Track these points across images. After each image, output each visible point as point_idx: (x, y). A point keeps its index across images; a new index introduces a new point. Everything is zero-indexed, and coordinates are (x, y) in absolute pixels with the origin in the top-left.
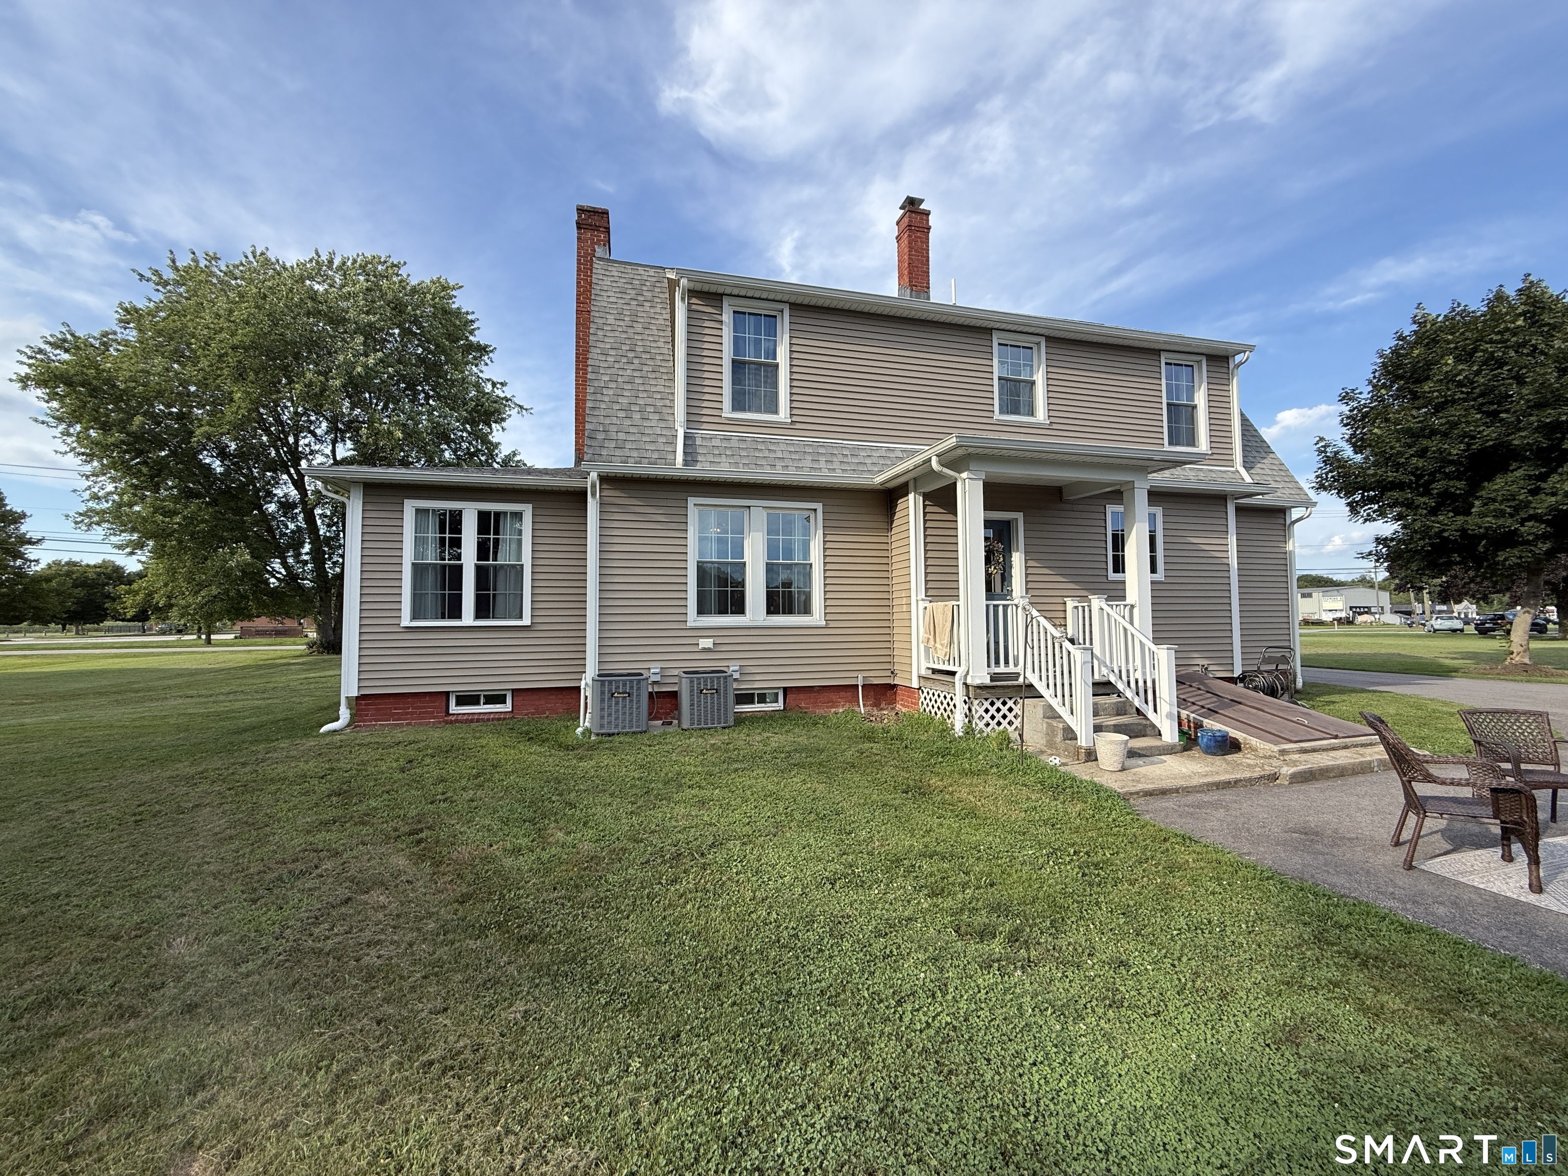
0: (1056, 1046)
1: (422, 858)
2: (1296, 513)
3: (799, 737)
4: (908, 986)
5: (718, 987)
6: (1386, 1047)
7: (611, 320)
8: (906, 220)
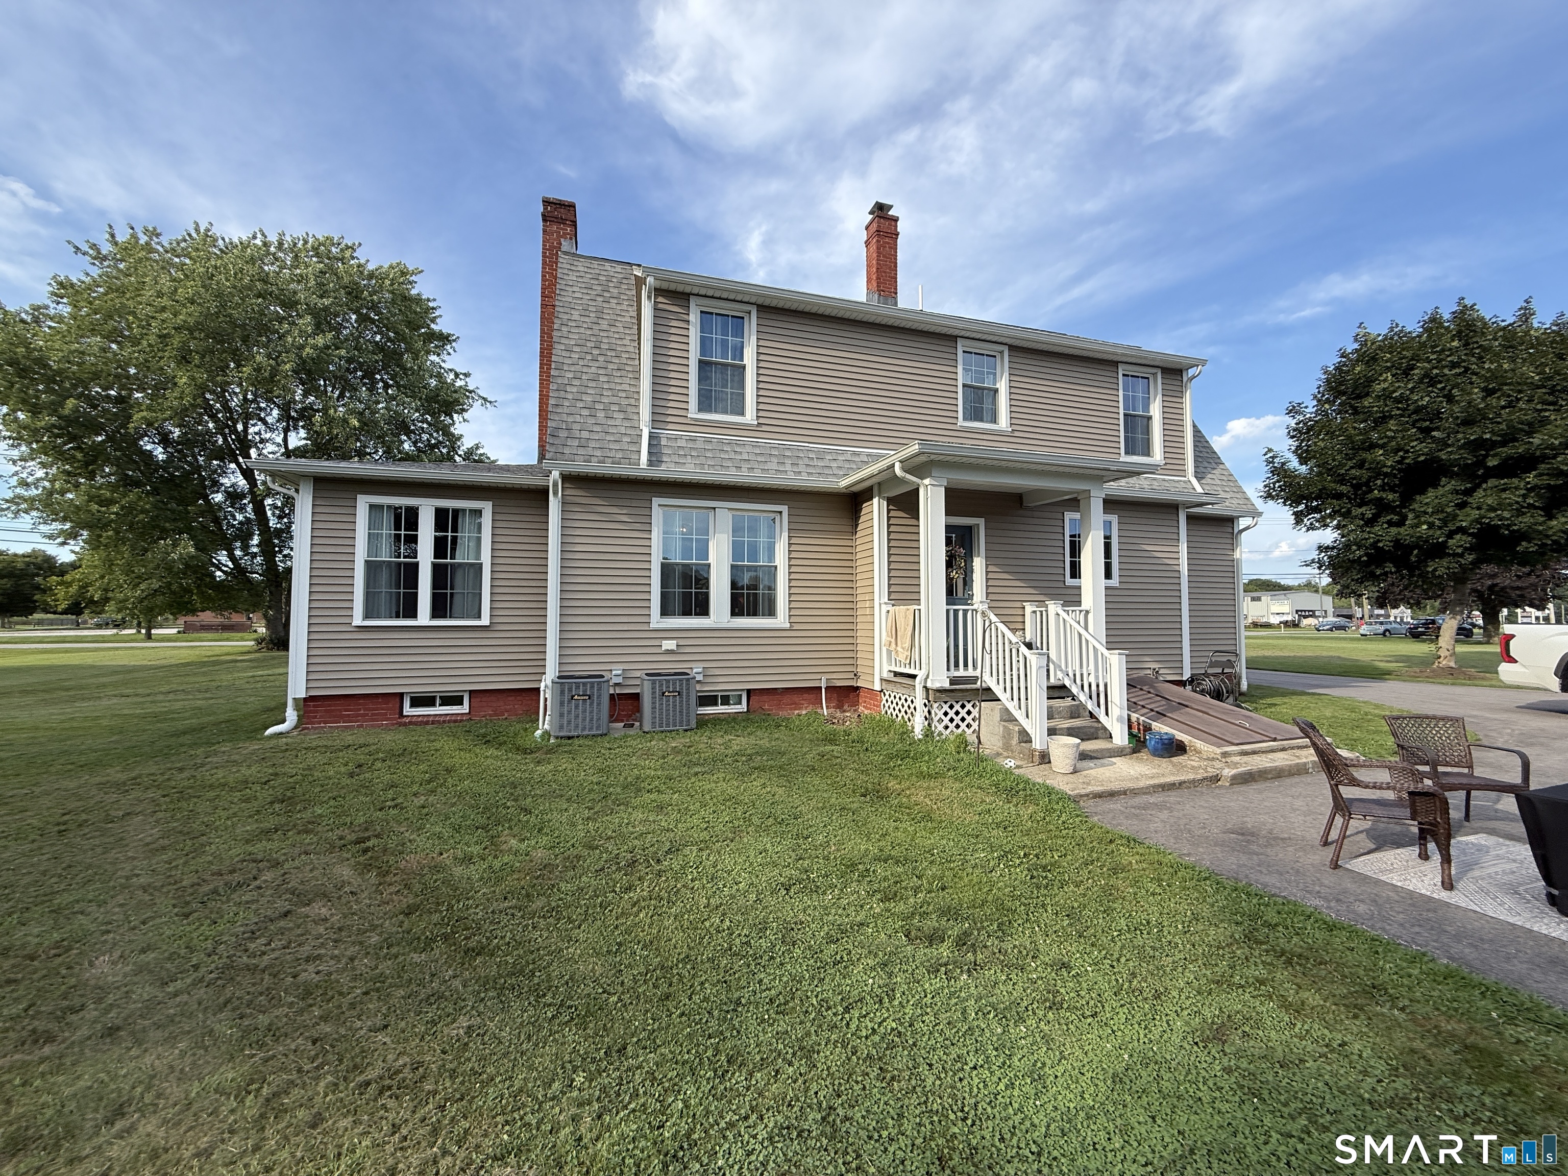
0: (996, 1049)
1: (368, 867)
2: (1243, 523)
3: (761, 739)
4: (856, 992)
5: (667, 997)
6: (1304, 1042)
7: (576, 316)
8: (875, 225)
